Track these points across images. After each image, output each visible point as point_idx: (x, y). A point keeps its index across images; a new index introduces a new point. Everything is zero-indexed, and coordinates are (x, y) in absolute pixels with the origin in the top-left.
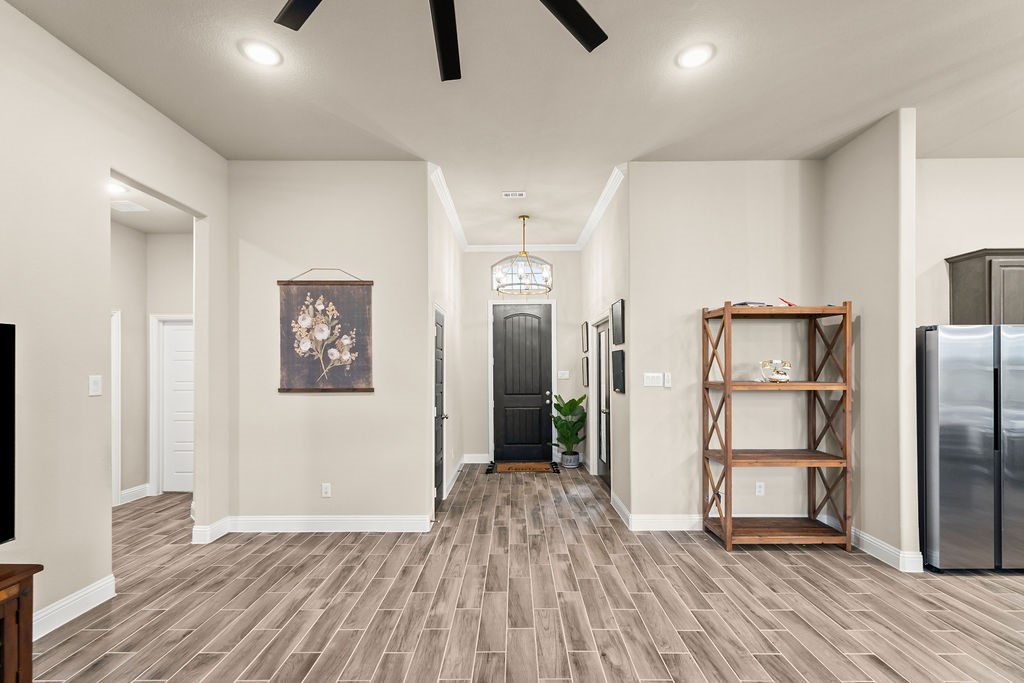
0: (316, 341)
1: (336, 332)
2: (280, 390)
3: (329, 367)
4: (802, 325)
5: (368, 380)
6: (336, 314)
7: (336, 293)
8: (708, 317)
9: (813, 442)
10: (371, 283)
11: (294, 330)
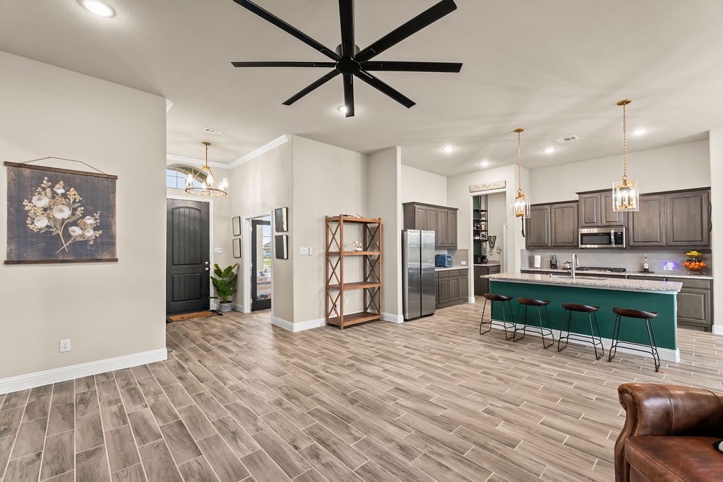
0: (55, 220)
1: (79, 212)
2: (7, 263)
3: (70, 242)
4: (361, 226)
5: (113, 253)
6: (78, 198)
7: (78, 181)
8: (328, 221)
9: (365, 279)
10: (115, 178)
11: (26, 208)
